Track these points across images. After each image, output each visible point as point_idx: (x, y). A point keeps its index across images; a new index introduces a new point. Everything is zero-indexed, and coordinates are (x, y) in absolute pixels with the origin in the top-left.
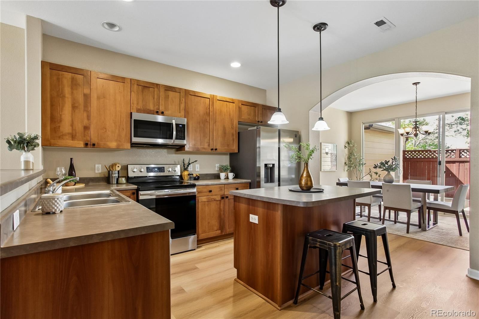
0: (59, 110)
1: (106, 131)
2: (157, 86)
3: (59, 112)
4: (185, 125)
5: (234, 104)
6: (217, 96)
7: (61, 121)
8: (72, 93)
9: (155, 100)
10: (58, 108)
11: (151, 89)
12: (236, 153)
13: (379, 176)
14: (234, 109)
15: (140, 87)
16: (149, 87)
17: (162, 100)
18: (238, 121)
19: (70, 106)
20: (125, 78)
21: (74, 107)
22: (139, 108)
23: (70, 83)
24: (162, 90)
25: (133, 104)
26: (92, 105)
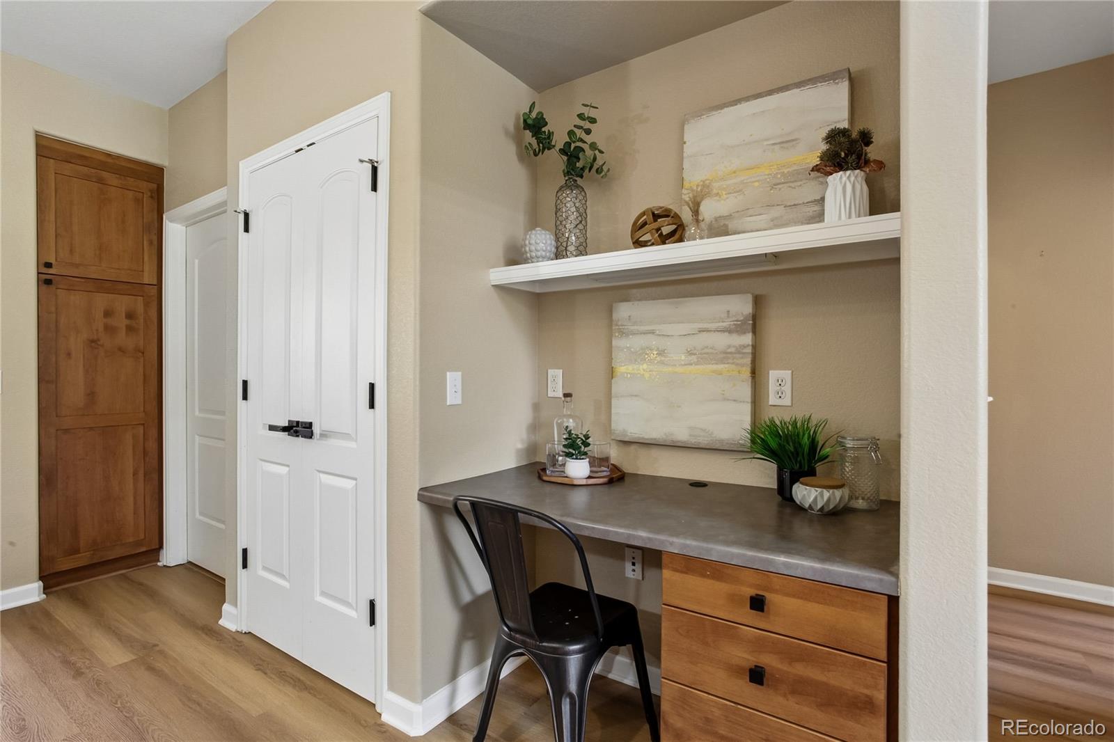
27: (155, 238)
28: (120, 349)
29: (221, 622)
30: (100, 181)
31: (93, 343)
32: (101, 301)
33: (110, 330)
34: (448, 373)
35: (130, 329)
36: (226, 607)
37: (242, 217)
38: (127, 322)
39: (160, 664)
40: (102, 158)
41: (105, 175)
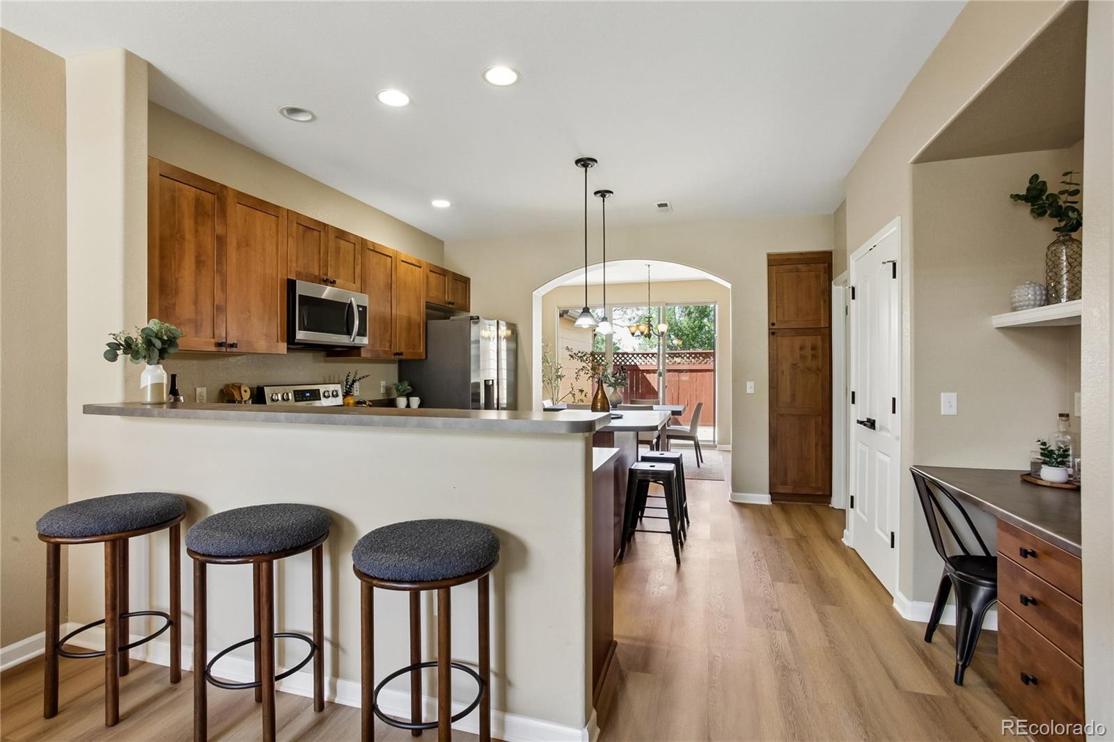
0: (173, 268)
1: (250, 315)
2: (325, 228)
3: (173, 272)
4: (366, 307)
5: (421, 270)
6: (400, 253)
7: (177, 293)
8: (197, 231)
9: (322, 255)
10: (173, 263)
11: (316, 233)
12: (423, 360)
13: (586, 396)
14: (422, 280)
15: (301, 227)
16: (313, 229)
17: (331, 256)
18: (426, 302)
19: (193, 260)
20: (279, 207)
21: (199, 263)
22: (298, 269)
23: (193, 209)
24: (332, 236)
25: (291, 262)
26: (228, 262)
27: (827, 298)
28: (808, 369)
29: (842, 539)
30: (797, 270)
31: (794, 365)
32: (798, 341)
33: (803, 357)
34: (942, 394)
35: (814, 356)
36: (845, 531)
37: (851, 289)
38: (812, 352)
39: (803, 545)
40: (798, 257)
41: (799, 266)
